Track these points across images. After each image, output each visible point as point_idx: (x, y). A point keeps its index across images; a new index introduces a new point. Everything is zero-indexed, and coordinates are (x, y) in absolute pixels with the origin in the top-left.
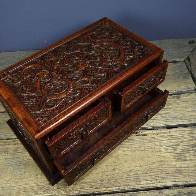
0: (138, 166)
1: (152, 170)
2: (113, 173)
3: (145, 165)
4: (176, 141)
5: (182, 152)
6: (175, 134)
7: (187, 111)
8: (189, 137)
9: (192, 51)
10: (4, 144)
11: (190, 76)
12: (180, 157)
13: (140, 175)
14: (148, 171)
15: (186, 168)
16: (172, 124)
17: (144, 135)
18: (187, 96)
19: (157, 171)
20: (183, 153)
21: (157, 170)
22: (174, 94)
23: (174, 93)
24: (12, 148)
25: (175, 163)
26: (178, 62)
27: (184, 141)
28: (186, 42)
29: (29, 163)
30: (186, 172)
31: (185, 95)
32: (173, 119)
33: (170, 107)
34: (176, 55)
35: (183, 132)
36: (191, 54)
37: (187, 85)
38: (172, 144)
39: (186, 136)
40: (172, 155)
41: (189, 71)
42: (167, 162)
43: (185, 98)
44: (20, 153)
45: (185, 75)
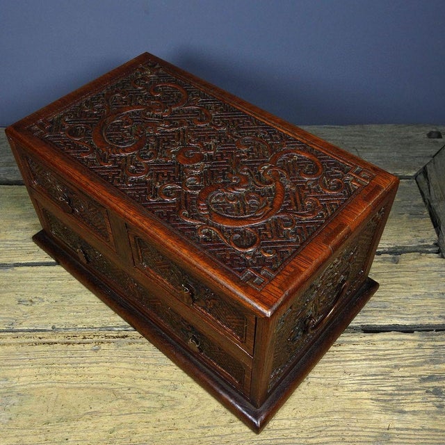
0: (288, 419)
1: (321, 431)
2: (227, 431)
3: (304, 418)
4: (384, 363)
6: (382, 347)
7: (414, 293)
8: (414, 358)
9: (436, 155)
11: (426, 213)
12: (389, 404)
13: (291, 441)
14: (312, 432)
15: (402, 432)
16: (377, 324)
18: (416, 259)
19: (333, 433)
20: (399, 395)
21: (331, 431)
22: (386, 253)
23: (387, 250)
25: (376, 416)
27: (402, 367)
28: (421, 134)
29: (32, 392)
30: (401, 441)
31: (412, 255)
32: (380, 311)
34: (396, 161)
35: (400, 343)
36: (431, 161)
37: (417, 234)
38: (373, 370)
39: (408, 355)
40: (370, 397)
41: (424, 200)
42: (359, 413)
43: (411, 262)
44: (13, 365)
45: (415, 209)
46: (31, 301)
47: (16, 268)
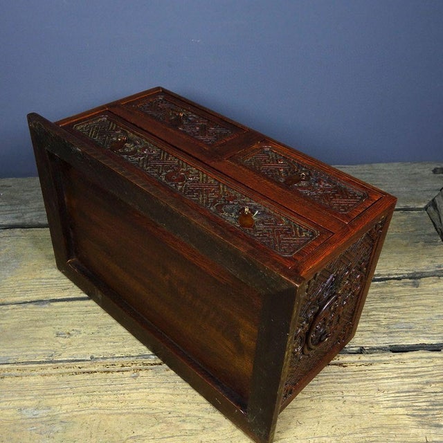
0: (327, 436)
3: (344, 435)
4: (416, 380)
5: (430, 407)
6: (412, 365)
7: (437, 314)
9: (442, 188)
10: (18, 373)
11: (440, 240)
12: (425, 418)
16: (404, 343)
17: (340, 365)
18: (435, 282)
20: (433, 410)
22: (406, 278)
23: (407, 275)
24: (36, 384)
25: (413, 431)
26: (412, 209)
27: (433, 383)
28: (426, 170)
29: (75, 419)
31: (432, 279)
32: (406, 332)
33: (399, 304)
34: (406, 195)
35: (429, 360)
36: (439, 194)
37: (433, 260)
38: (406, 388)
39: (438, 371)
40: (406, 412)
41: (436, 229)
42: (397, 428)
43: (430, 285)
44: (54, 394)
45: (429, 237)
46: (69, 334)
47: (52, 304)
